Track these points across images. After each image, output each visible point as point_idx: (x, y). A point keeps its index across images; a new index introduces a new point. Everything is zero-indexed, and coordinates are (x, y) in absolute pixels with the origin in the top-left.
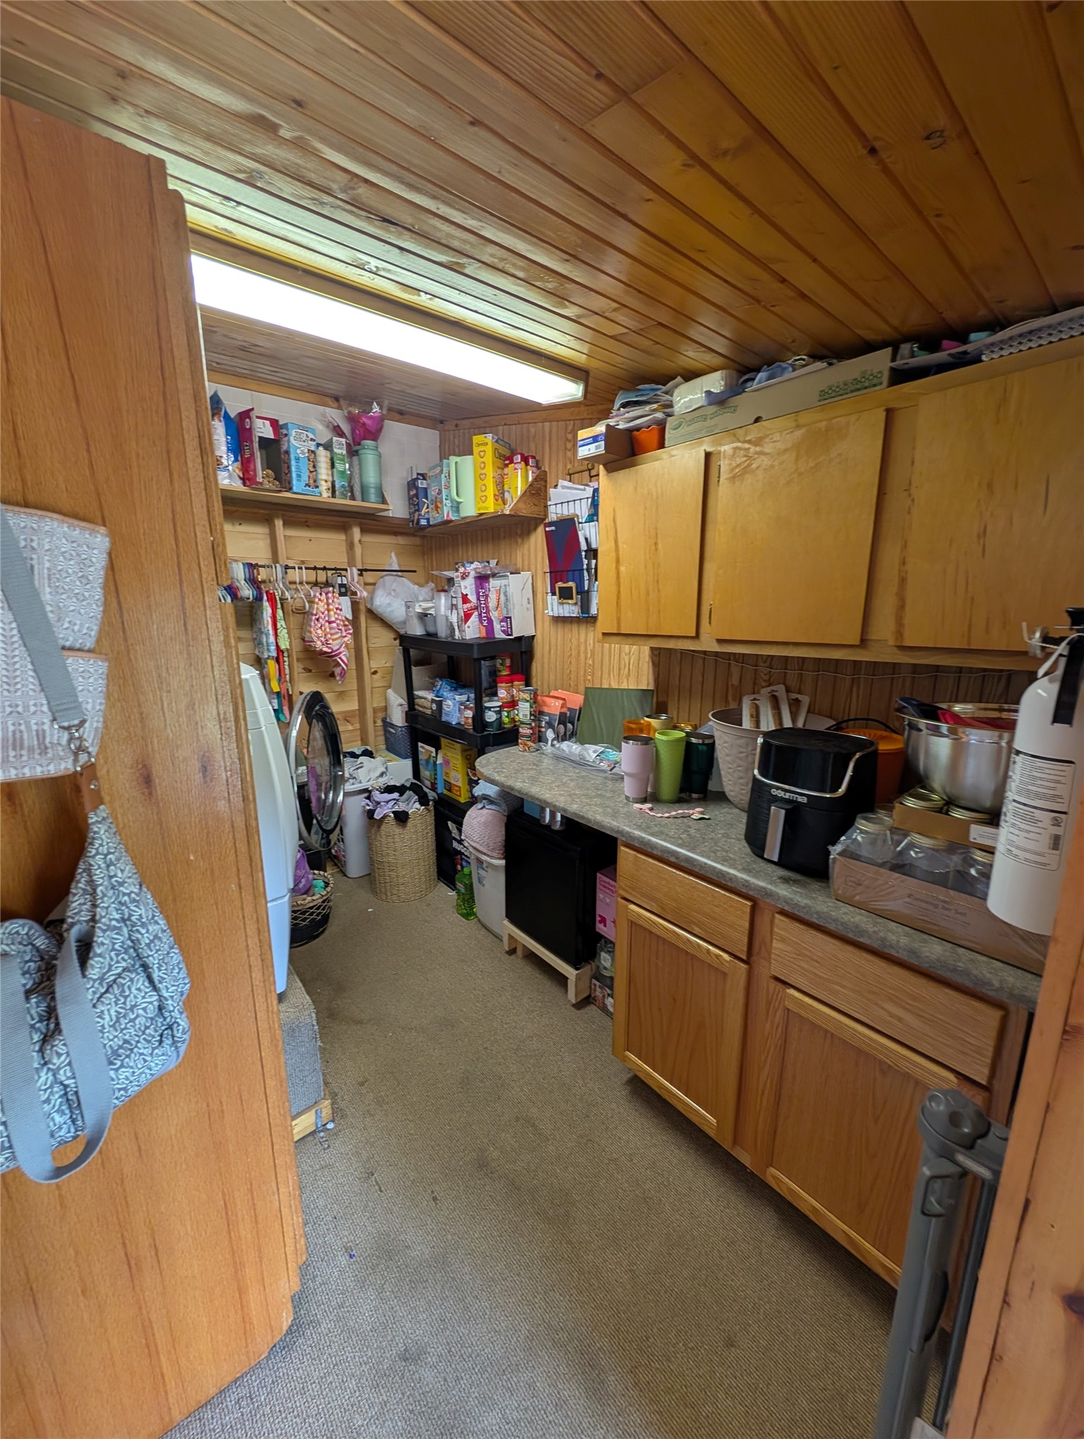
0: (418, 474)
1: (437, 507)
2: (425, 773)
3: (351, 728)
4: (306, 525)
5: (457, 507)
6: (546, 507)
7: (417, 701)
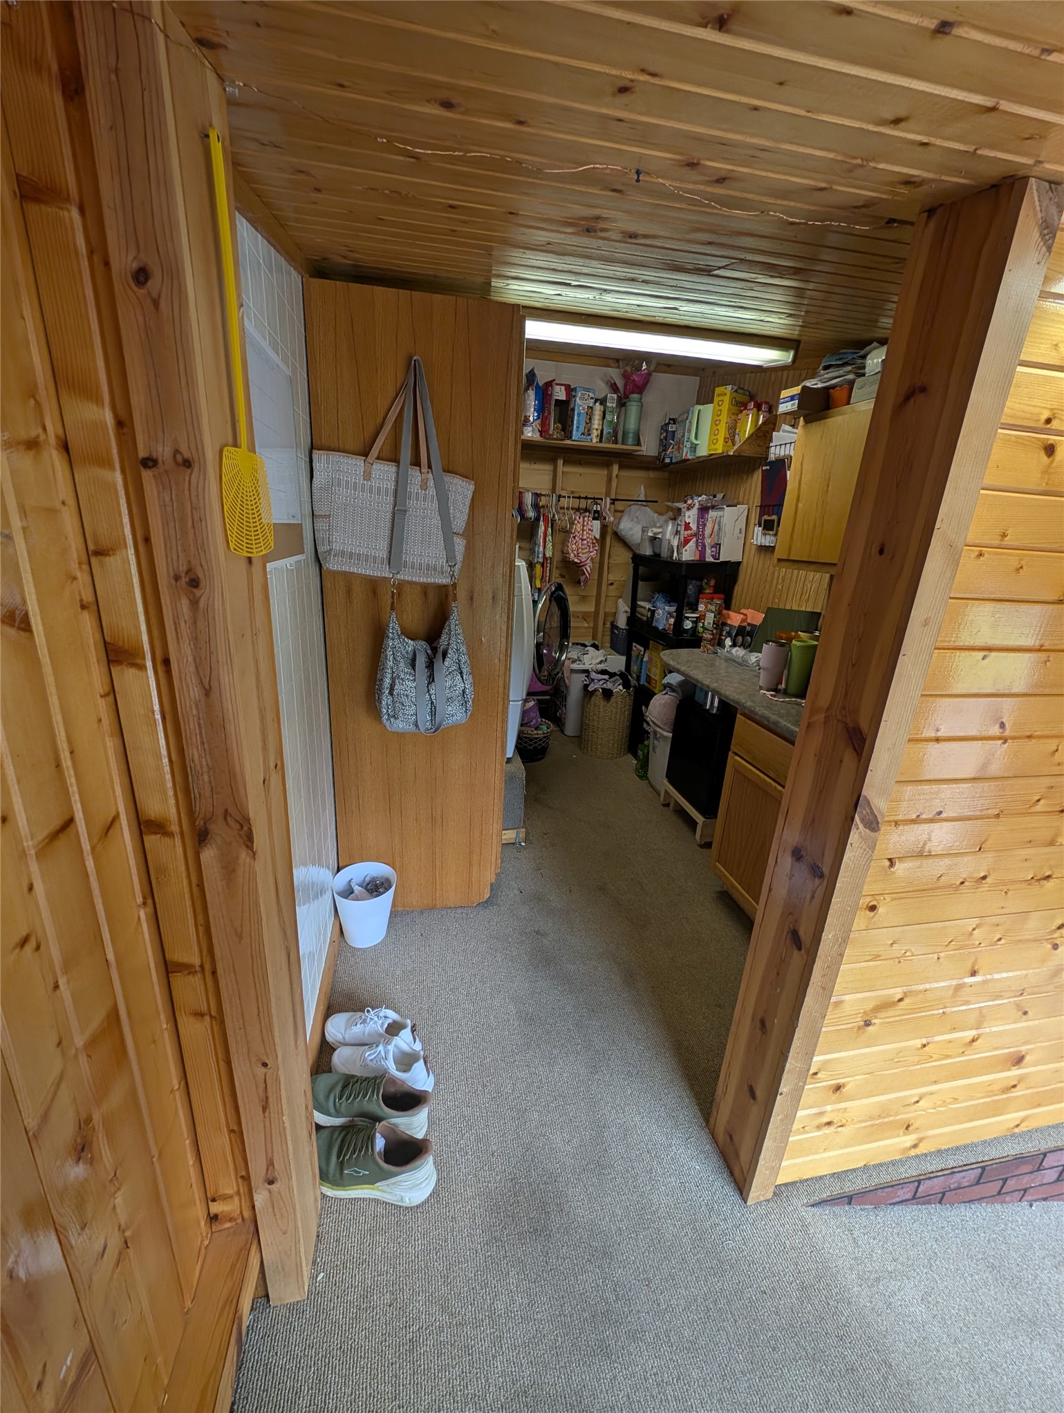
0: (670, 419)
1: (679, 448)
2: (634, 668)
3: (586, 625)
4: (579, 463)
5: (694, 448)
6: (768, 448)
7: (638, 609)
